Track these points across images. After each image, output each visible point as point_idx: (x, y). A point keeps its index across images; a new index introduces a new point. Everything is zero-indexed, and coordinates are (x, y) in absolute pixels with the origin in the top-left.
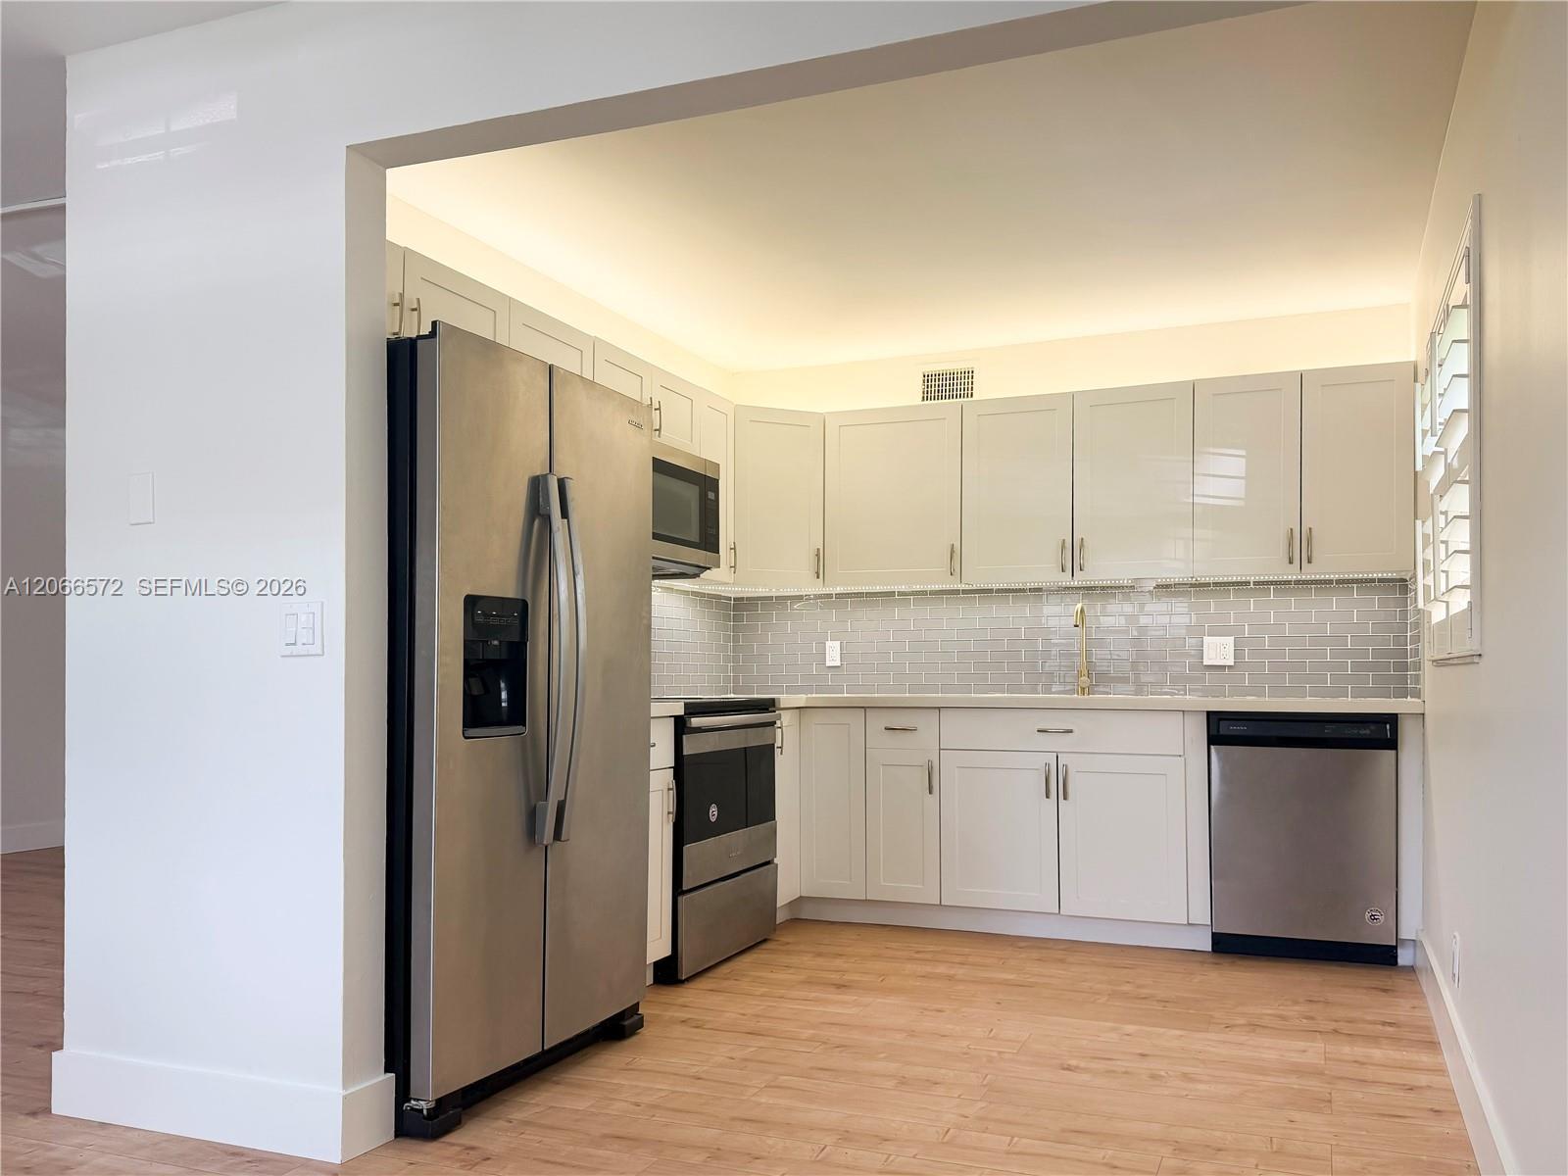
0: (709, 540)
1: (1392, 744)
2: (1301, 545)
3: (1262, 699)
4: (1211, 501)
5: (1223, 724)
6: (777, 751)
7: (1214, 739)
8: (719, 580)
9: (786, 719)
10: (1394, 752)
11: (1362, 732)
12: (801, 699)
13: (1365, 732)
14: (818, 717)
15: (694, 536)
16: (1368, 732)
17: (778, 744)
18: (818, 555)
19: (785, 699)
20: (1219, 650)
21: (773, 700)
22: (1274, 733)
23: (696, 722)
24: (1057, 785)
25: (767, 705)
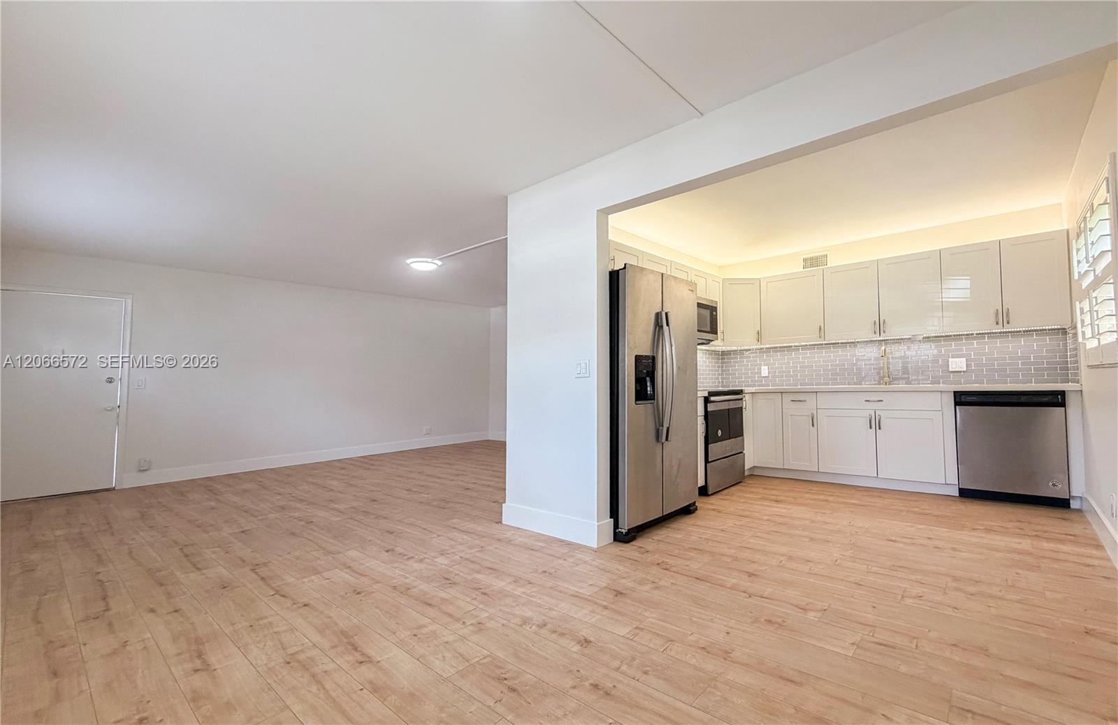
0: (714, 331)
1: (1062, 404)
2: (1003, 316)
3: (983, 385)
4: (952, 300)
5: (963, 396)
6: (744, 410)
7: (957, 403)
8: (718, 345)
9: (747, 398)
10: (1064, 408)
11: (1044, 399)
12: (753, 389)
13: (1045, 399)
14: (761, 396)
15: (709, 329)
16: (1047, 399)
17: (744, 407)
18: (758, 333)
19: (747, 390)
20: (958, 364)
21: (742, 390)
22: (991, 400)
23: (712, 398)
24: (875, 424)
25: (740, 392)
